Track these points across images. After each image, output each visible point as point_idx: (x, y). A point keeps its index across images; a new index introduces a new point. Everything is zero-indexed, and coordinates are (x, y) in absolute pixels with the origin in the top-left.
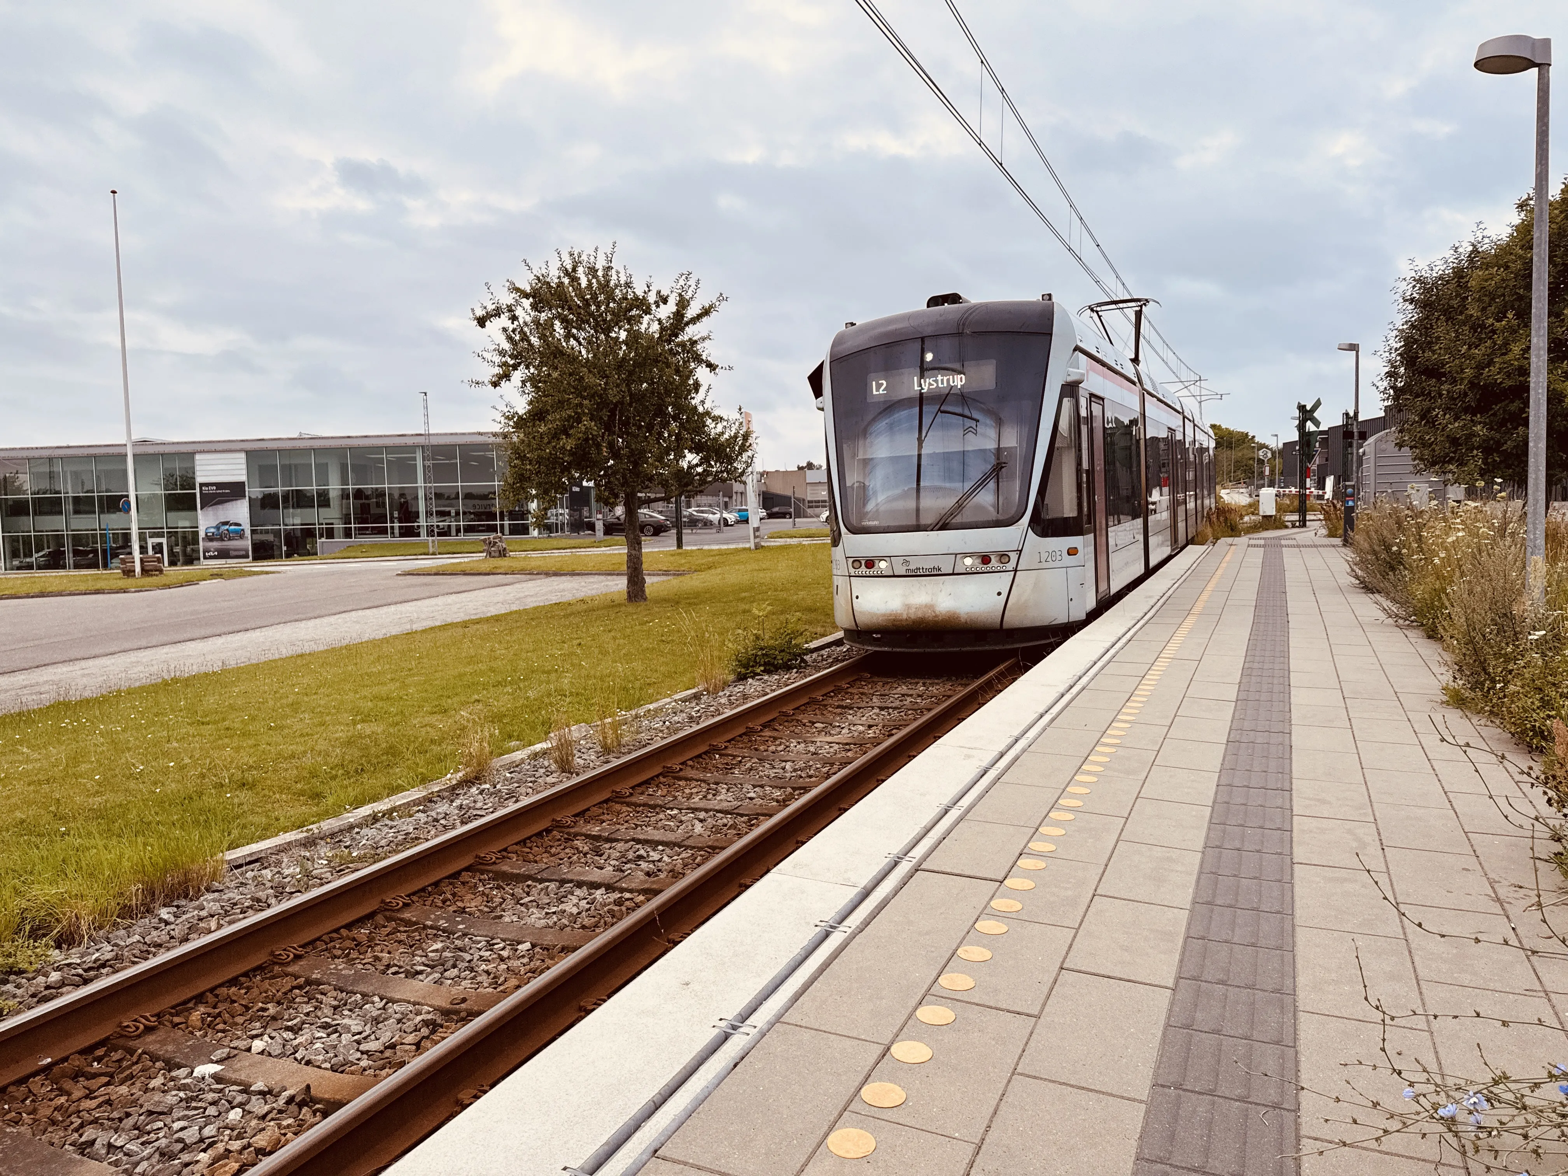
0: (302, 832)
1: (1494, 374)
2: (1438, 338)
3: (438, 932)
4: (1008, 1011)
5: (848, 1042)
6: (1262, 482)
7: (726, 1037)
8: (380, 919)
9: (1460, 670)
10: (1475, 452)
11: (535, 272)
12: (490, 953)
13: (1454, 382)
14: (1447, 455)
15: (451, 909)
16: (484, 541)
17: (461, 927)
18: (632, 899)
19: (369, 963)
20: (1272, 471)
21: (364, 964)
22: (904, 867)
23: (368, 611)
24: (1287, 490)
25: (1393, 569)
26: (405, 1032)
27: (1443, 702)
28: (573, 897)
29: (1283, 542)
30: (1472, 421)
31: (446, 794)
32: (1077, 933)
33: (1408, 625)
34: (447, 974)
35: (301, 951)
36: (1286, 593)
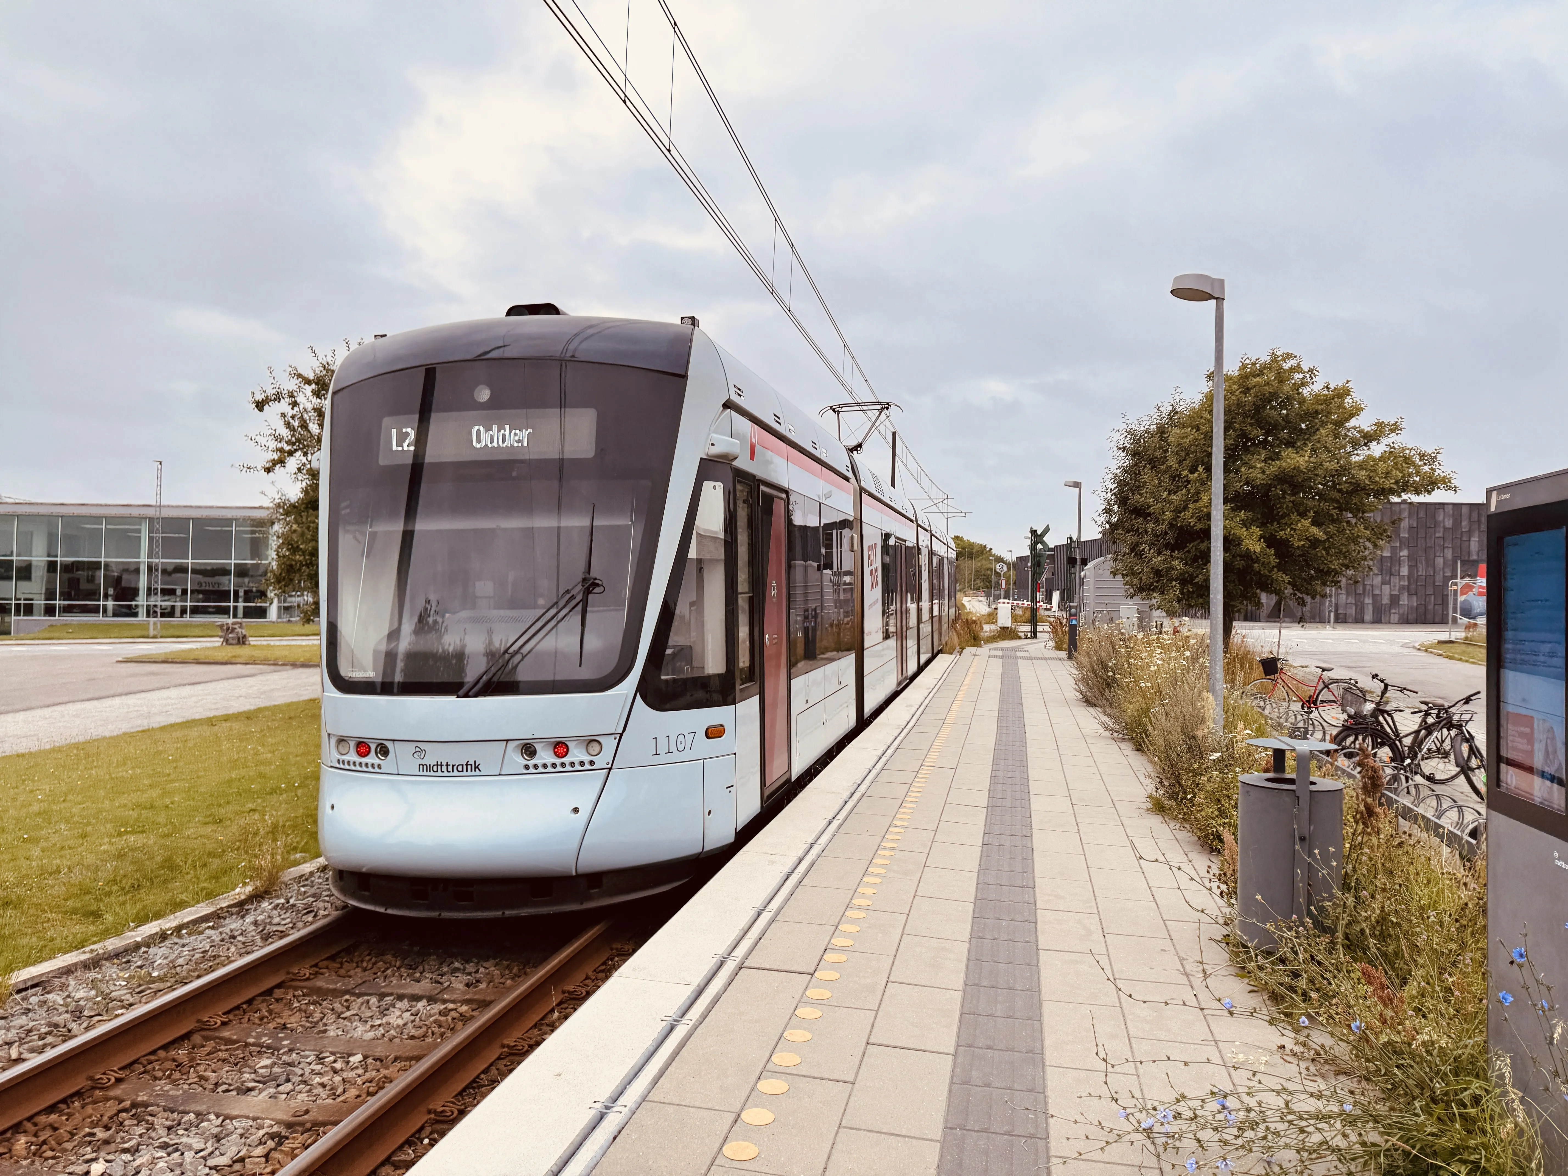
0: (84, 952)
1: (1188, 517)
2: (1145, 483)
3: (262, 1050)
4: (830, 1080)
5: (705, 1113)
6: (998, 592)
7: (602, 1117)
8: (197, 1038)
9: (1161, 782)
10: (1174, 583)
11: (321, 360)
12: (321, 1066)
13: (1157, 521)
14: (1152, 584)
15: (271, 1026)
16: (221, 626)
17: (285, 1043)
18: (456, 1009)
19: (195, 1083)
20: (1008, 583)
21: (190, 1084)
22: (730, 966)
23: (88, 703)
24: (1020, 603)
25: (1108, 685)
26: (249, 1145)
27: (1148, 809)
28: (395, 1010)
29: (1019, 654)
30: (1171, 556)
31: (234, 910)
32: (877, 1014)
33: (1121, 738)
34: (281, 1088)
35: (121, 1074)
36: (1021, 704)
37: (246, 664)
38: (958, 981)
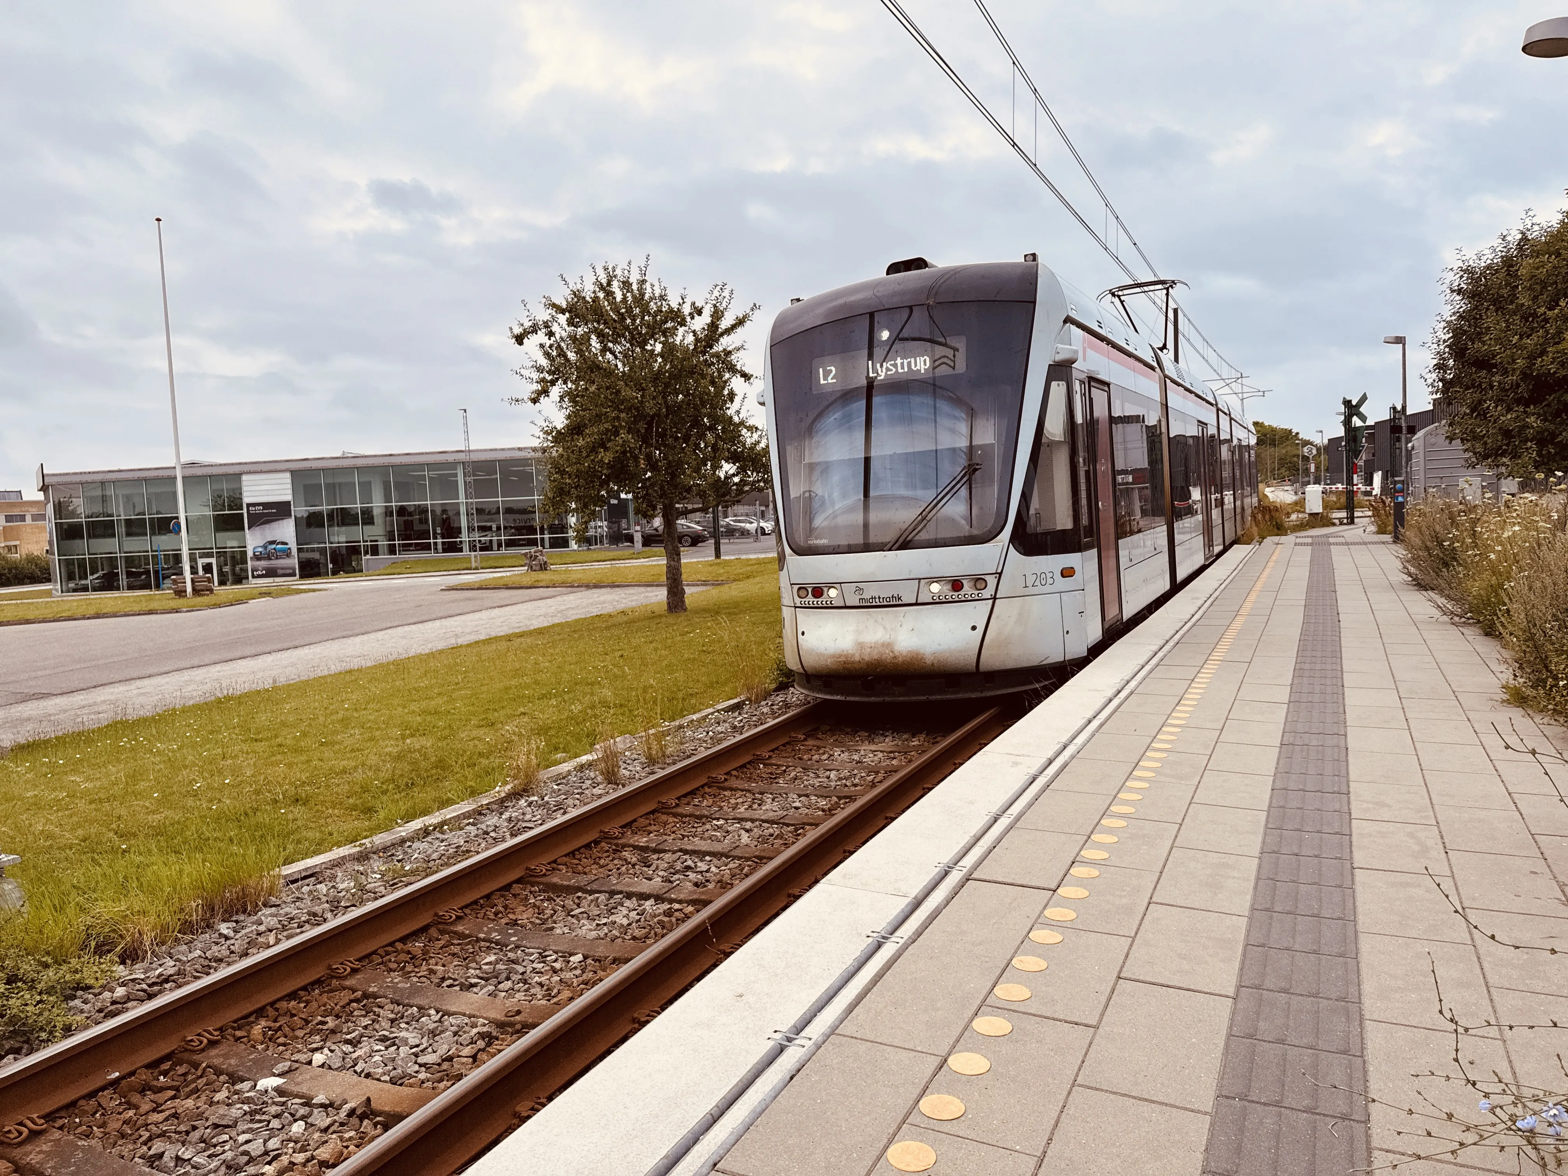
0: (355, 846)
1: (1547, 363)
2: (1488, 328)
3: (491, 945)
4: (1066, 1022)
5: (904, 1054)
6: (1306, 479)
7: (782, 1049)
8: (433, 932)
9: (1521, 668)
10: (1529, 444)
11: (571, 287)
12: (543, 965)
13: (1505, 372)
14: (1500, 447)
15: (504, 921)
16: (525, 555)
17: (513, 939)
18: (681, 910)
19: (424, 976)
20: (1317, 468)
21: (419, 978)
22: (955, 877)
23: (413, 626)
24: (1334, 487)
25: (1446, 565)
26: (461, 1044)
27: (1503, 701)
28: (623, 909)
29: (1331, 540)
30: (1525, 412)
31: (495, 807)
32: (1133, 941)
33: (1464, 623)
34: (501, 986)
35: (357, 965)
36: (1335, 592)
37: (548, 587)
38: (1244, 904)
